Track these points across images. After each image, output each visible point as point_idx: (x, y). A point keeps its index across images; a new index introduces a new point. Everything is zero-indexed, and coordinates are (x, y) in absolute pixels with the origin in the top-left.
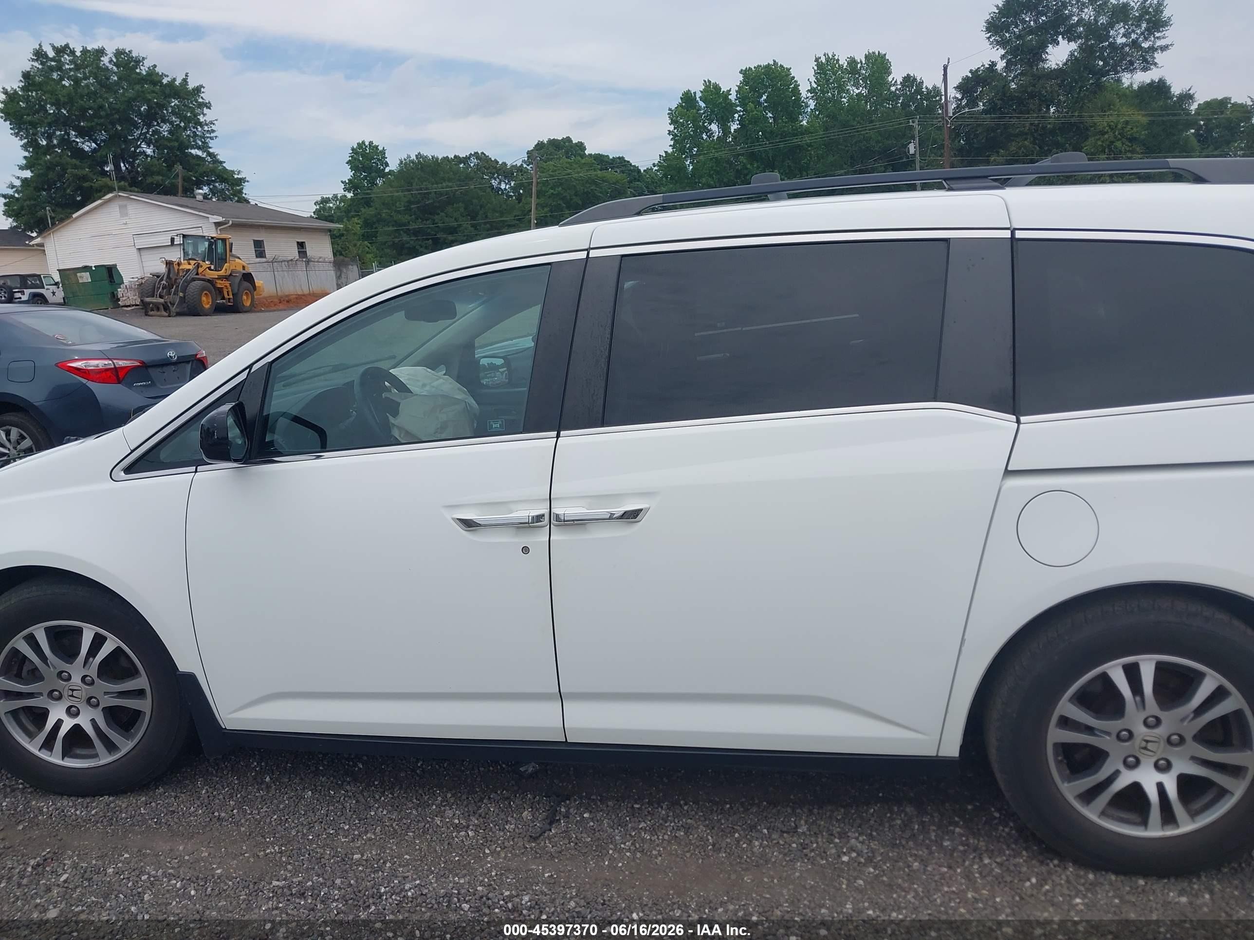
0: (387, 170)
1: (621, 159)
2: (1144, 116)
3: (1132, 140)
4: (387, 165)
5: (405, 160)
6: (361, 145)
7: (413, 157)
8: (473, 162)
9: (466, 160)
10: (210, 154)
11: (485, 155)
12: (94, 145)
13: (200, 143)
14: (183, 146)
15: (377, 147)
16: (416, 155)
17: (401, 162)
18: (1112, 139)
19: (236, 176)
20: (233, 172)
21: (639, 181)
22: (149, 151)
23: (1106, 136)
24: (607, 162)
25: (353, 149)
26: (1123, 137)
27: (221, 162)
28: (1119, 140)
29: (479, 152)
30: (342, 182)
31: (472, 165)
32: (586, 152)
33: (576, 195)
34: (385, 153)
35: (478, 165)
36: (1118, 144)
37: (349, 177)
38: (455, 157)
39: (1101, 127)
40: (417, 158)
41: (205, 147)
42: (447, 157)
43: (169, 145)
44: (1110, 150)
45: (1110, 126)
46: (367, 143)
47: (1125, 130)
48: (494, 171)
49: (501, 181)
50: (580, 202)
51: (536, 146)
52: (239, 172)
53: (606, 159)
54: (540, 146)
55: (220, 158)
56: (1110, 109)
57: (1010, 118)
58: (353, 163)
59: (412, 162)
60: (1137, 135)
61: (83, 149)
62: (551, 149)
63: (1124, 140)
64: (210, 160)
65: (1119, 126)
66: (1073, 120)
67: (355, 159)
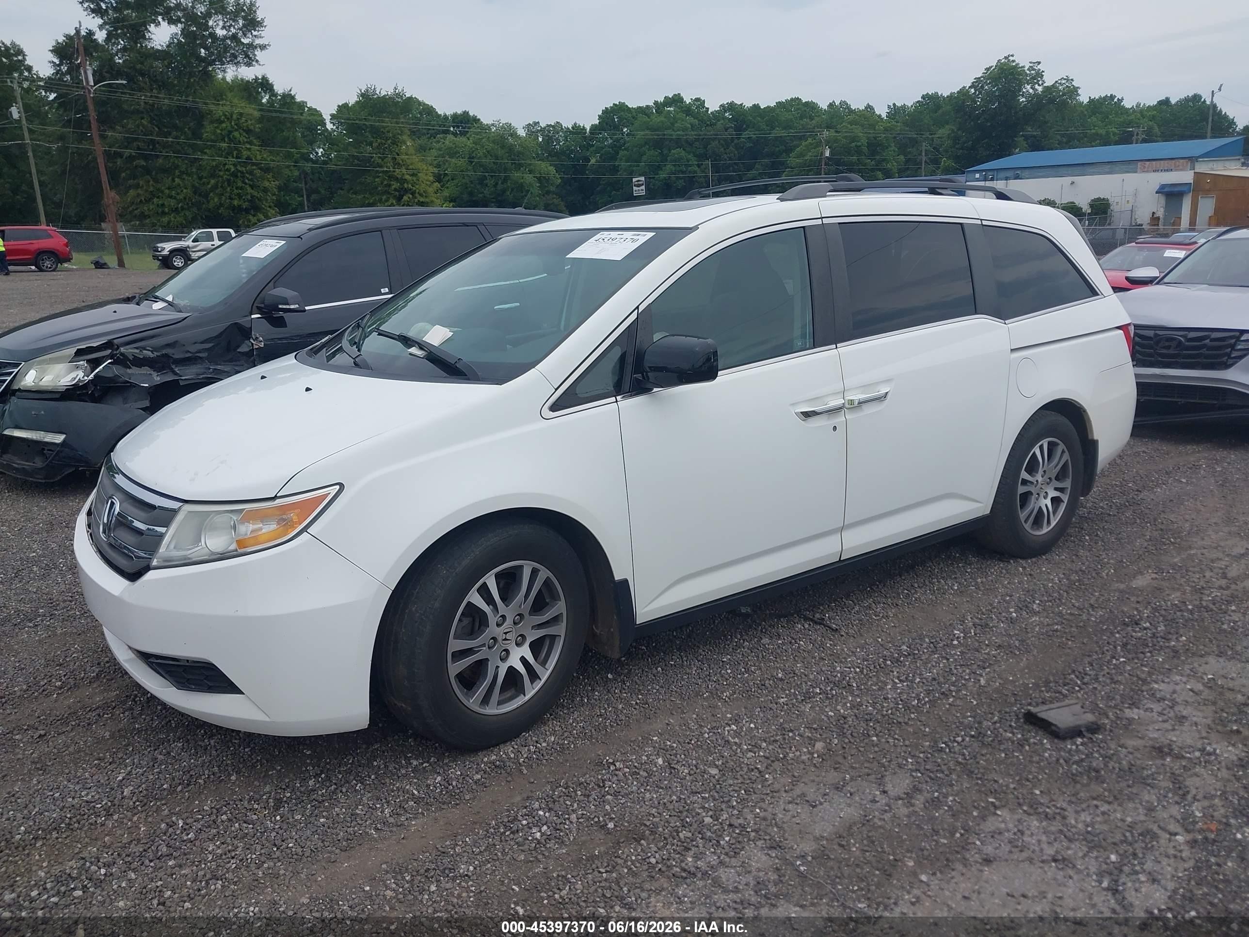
2: (254, 109)
3: (248, 131)
18: (229, 128)
23: (224, 125)
26: (240, 128)
28: (236, 130)
36: (236, 134)
39: (217, 115)
44: (229, 139)
45: (225, 115)
47: (241, 121)
56: (223, 99)
57: (122, 93)
60: (252, 127)
63: (241, 131)
65: (235, 117)
66: (188, 105)
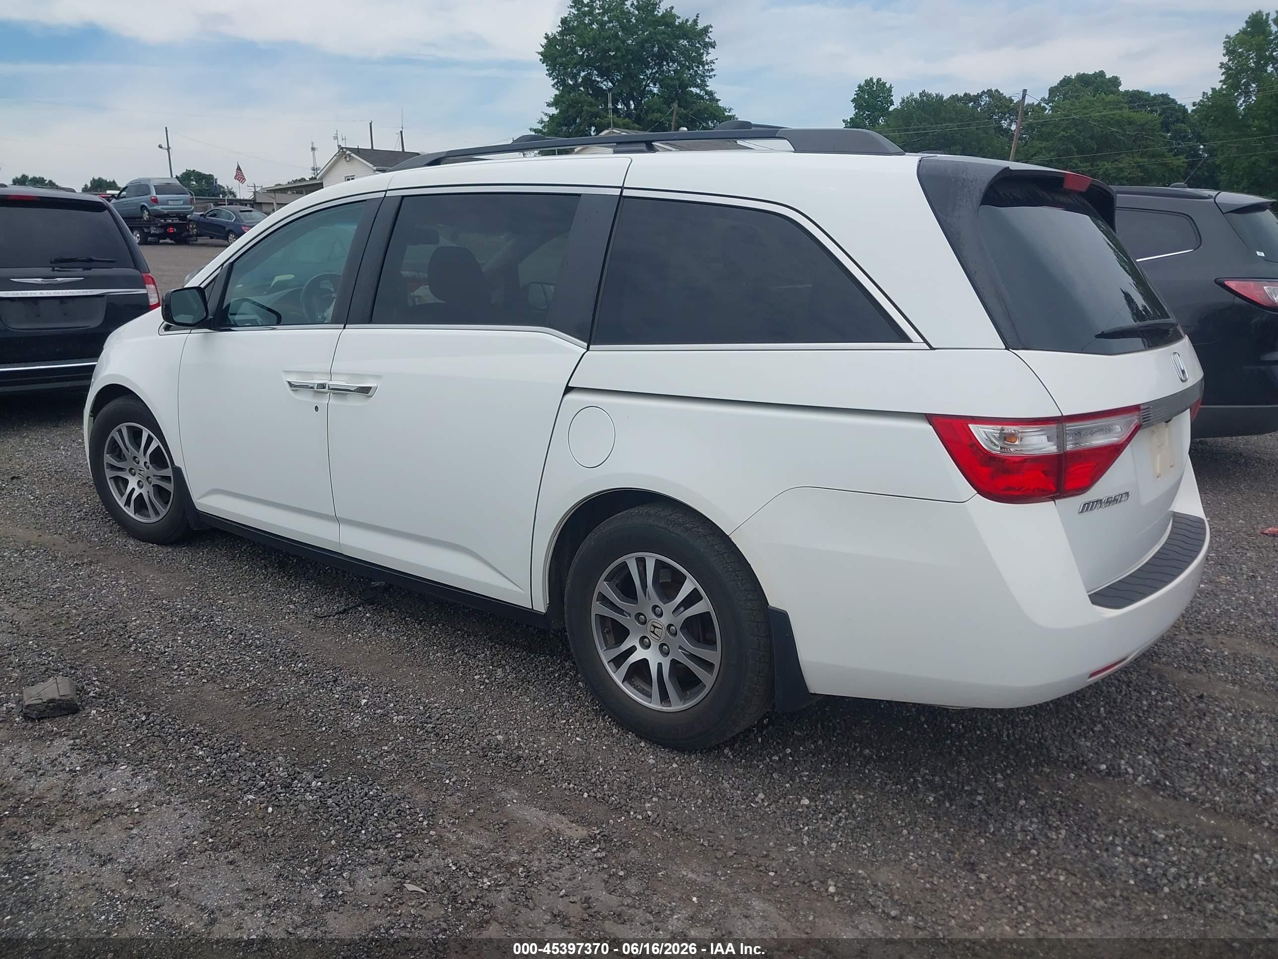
0: (891, 109)
1: (1165, 97)
4: (892, 103)
5: (908, 98)
6: (869, 82)
7: (917, 96)
8: (985, 99)
9: (976, 99)
10: (707, 92)
11: (999, 92)
12: (610, 84)
13: (699, 82)
14: (684, 86)
15: (884, 84)
16: (920, 94)
17: (903, 100)
19: (726, 114)
20: (725, 110)
21: (1183, 122)
22: (655, 90)
24: (1146, 100)
25: (860, 87)
27: (718, 100)
29: (993, 90)
30: (844, 121)
31: (983, 103)
32: (1120, 88)
33: (1092, 138)
34: (891, 92)
35: (989, 104)
37: (852, 116)
38: (965, 95)
40: (920, 97)
41: (702, 86)
42: (957, 95)
43: (671, 83)
46: (875, 81)
48: (1006, 110)
49: (1012, 121)
50: (1095, 147)
51: (1061, 82)
52: (730, 110)
53: (1145, 97)
54: (1066, 81)
55: (717, 96)
58: (858, 102)
59: (915, 100)
61: (601, 88)
62: (1078, 86)
64: (707, 98)
67: (860, 97)
